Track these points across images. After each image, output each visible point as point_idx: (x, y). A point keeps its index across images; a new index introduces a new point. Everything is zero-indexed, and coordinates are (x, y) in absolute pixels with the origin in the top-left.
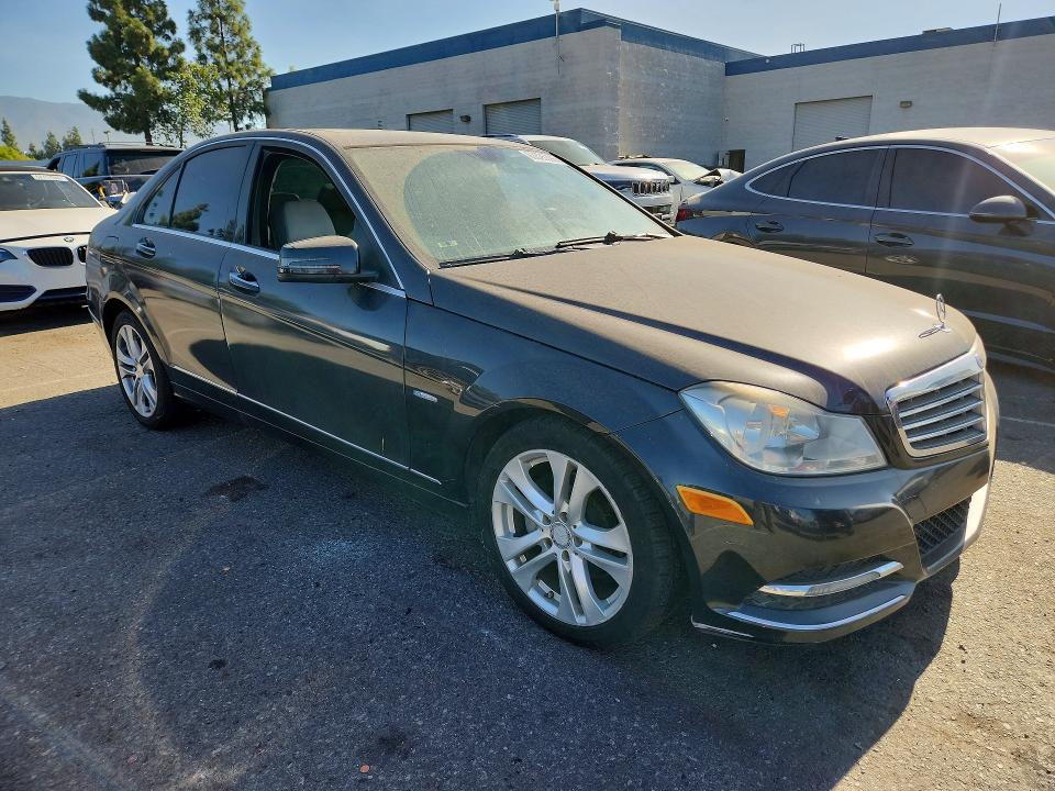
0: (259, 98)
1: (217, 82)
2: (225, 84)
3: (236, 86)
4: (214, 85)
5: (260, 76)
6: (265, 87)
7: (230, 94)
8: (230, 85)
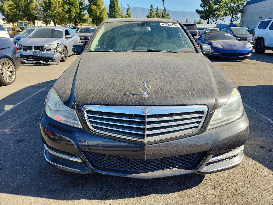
0: (241, 8)
1: (230, 4)
2: (232, 5)
3: (235, 5)
4: (229, 5)
5: (244, 2)
6: (244, 5)
7: (233, 8)
8: (234, 5)
